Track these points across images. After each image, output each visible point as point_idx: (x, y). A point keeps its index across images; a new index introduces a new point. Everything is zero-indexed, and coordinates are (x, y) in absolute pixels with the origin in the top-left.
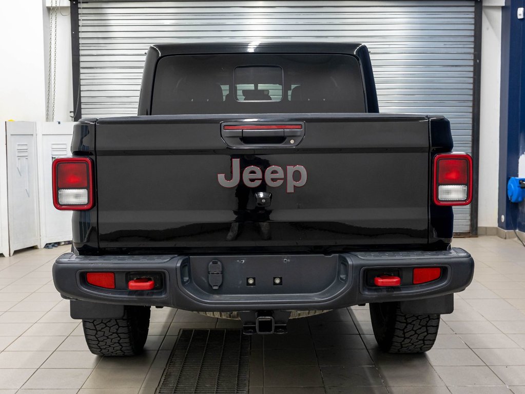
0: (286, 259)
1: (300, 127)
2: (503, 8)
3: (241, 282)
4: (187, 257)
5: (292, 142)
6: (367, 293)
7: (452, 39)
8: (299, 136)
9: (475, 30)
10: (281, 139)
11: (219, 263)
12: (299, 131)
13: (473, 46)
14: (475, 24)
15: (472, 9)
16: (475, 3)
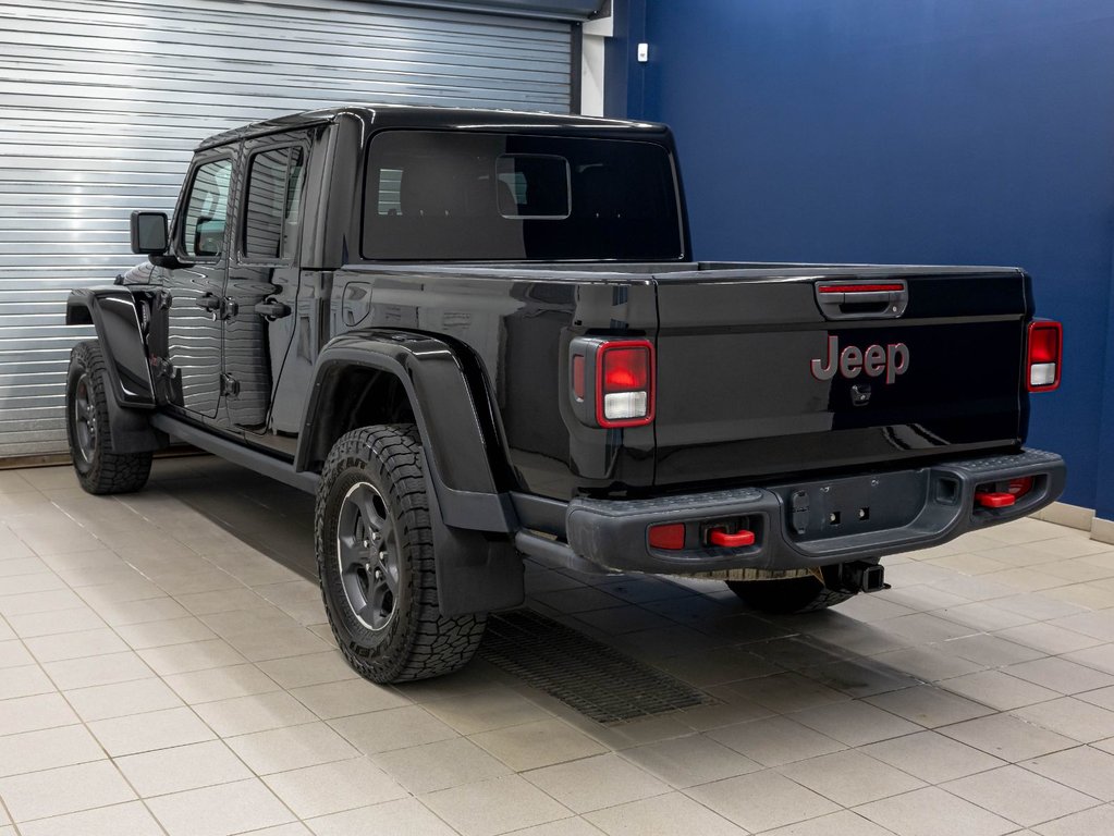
0: (875, 481)
1: (901, 287)
2: (607, 40)
3: (824, 520)
5: (895, 309)
7: (539, 88)
8: (903, 301)
9: (571, 74)
11: (806, 494)
13: (568, 101)
14: (572, 64)
15: (567, 38)
16: (572, 29)
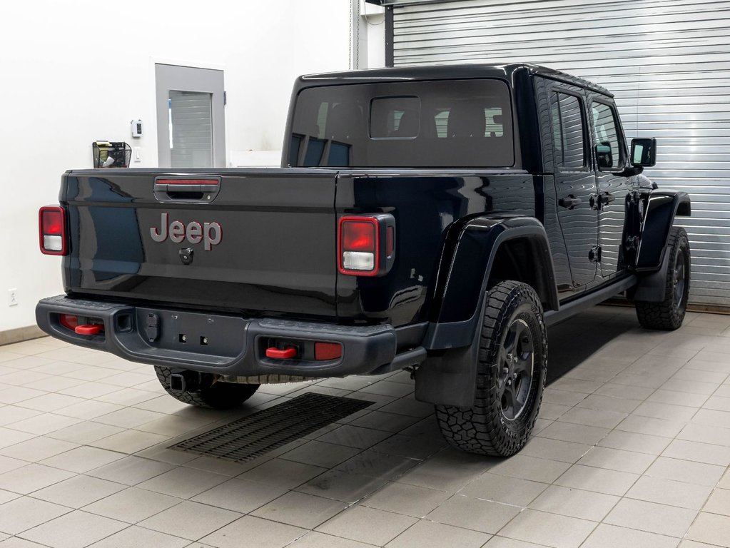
0: (211, 319)
1: (216, 182)
3: (174, 338)
4: (131, 307)
5: (209, 197)
6: (263, 362)
8: (214, 192)
10: (198, 195)
11: (155, 316)
12: (214, 186)
